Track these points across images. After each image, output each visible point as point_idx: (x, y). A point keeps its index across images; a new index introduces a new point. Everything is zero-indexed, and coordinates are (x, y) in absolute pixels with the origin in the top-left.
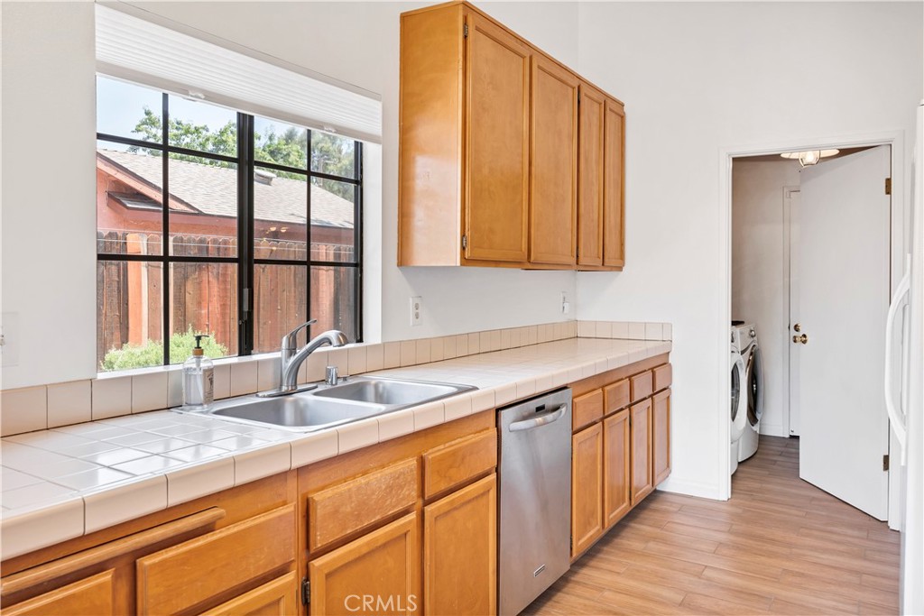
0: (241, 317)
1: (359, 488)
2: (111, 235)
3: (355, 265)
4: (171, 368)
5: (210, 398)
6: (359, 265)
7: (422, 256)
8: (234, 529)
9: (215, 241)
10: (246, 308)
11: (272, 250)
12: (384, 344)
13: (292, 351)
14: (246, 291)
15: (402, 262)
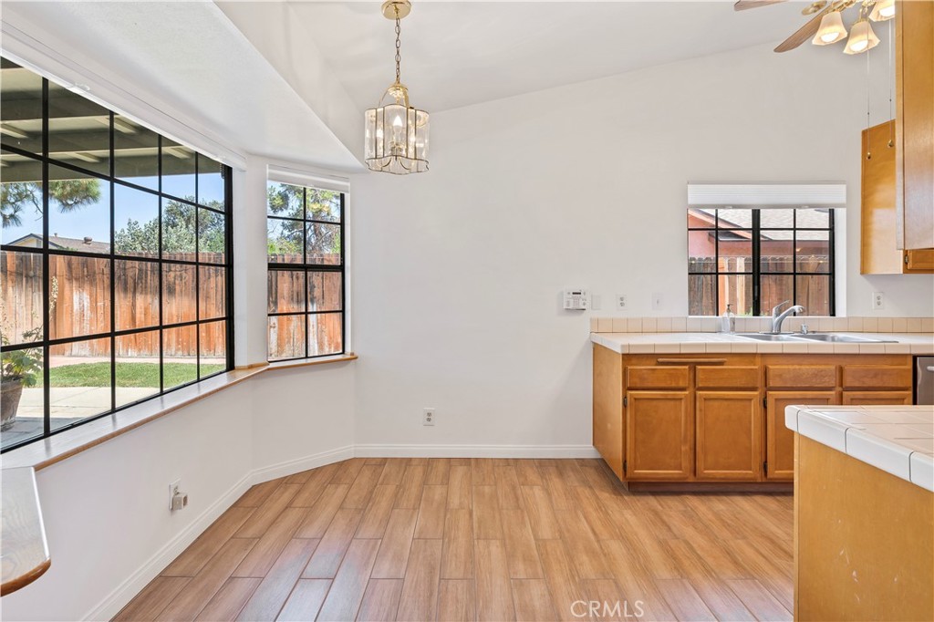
0: (754, 298)
1: (794, 369)
2: (707, 259)
3: (829, 274)
4: (720, 317)
5: (733, 329)
6: (832, 274)
7: (878, 267)
8: (730, 367)
9: (773, 259)
10: (756, 295)
11: (819, 264)
12: (848, 318)
13: (777, 315)
14: (756, 287)
15: (863, 272)
